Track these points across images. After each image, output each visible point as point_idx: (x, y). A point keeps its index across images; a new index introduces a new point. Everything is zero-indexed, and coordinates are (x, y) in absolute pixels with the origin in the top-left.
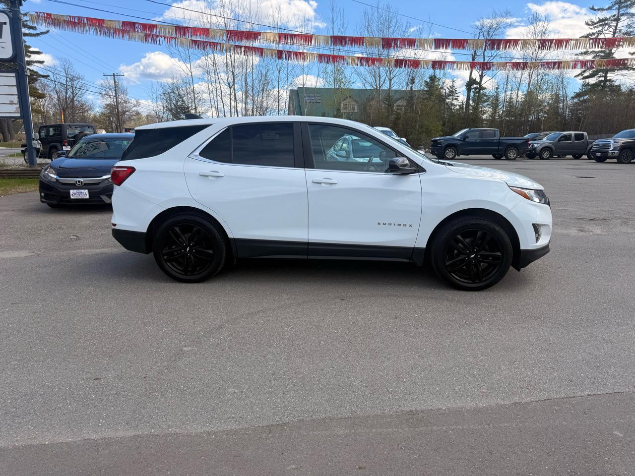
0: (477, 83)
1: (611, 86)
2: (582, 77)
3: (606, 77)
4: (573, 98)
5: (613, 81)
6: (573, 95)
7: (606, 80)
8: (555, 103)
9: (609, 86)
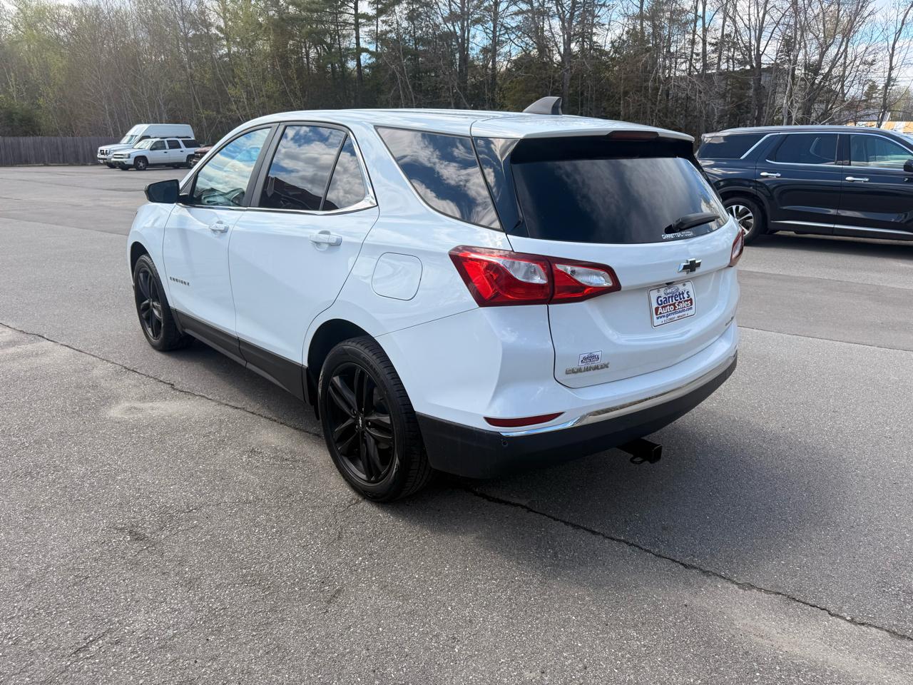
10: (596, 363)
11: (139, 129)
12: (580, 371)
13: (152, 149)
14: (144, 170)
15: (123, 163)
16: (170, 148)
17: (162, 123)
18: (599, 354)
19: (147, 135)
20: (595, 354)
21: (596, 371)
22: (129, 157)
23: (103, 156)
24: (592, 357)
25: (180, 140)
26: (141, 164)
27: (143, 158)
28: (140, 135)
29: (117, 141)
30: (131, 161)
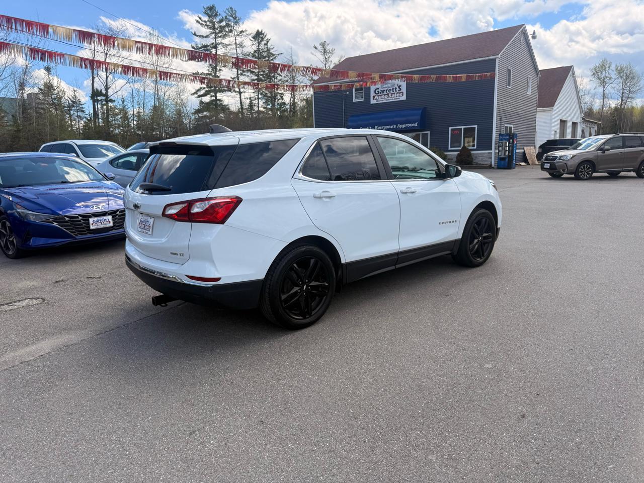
0: (103, 95)
1: (221, 104)
2: (197, 96)
3: (216, 96)
4: (194, 114)
5: (222, 101)
6: (193, 111)
7: (216, 100)
8: (178, 118)
9: (220, 105)
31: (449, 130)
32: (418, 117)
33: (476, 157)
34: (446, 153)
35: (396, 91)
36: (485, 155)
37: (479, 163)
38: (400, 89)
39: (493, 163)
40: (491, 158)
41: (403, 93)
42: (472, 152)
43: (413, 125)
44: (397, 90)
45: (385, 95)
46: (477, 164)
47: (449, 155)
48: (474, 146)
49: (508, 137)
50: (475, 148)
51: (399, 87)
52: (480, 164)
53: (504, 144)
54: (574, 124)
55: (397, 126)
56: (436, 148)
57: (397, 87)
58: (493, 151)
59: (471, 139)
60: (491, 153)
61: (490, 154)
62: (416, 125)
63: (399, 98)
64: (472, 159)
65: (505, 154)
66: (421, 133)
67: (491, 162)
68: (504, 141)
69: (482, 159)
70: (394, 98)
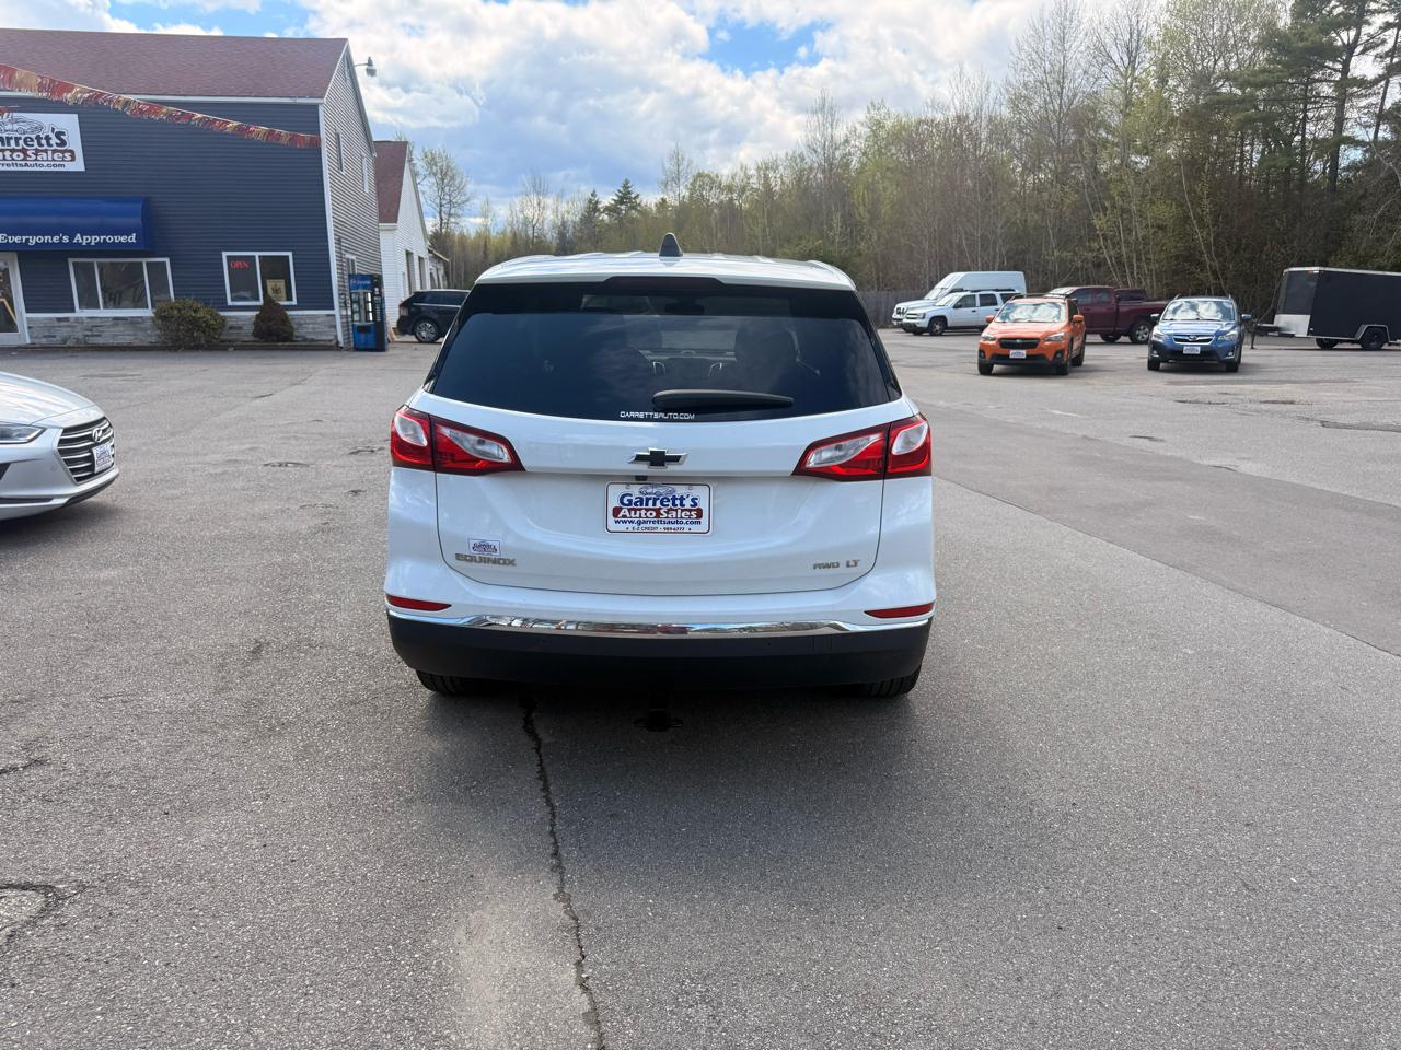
10: (494, 556)
11: (952, 279)
12: (472, 559)
13: (956, 307)
14: (941, 335)
15: (914, 325)
16: (982, 305)
17: (993, 270)
18: (496, 544)
19: (961, 287)
20: (490, 543)
21: (497, 566)
22: (923, 318)
23: (898, 317)
24: (484, 546)
25: (998, 294)
26: (938, 327)
27: (941, 319)
28: (950, 288)
29: (921, 297)
30: (924, 323)
31: (222, 260)
32: (137, 221)
33: (301, 324)
34: (222, 314)
35: (49, 144)
36: (319, 320)
37: (309, 337)
38: (63, 143)
39: (340, 338)
40: (335, 327)
41: (72, 152)
42: (289, 313)
43: (123, 239)
44: (52, 142)
45: (13, 151)
46: (305, 340)
47: (230, 317)
48: (289, 298)
49: (368, 283)
50: (294, 302)
51: (59, 135)
52: (313, 340)
53: (362, 297)
54: (420, 259)
55: (72, 238)
56: (195, 299)
57: (52, 135)
58: (337, 311)
59: (281, 284)
60: (334, 315)
61: (330, 318)
62: (132, 238)
63: (62, 165)
64: (291, 327)
65: (367, 319)
66: (144, 261)
67: (336, 336)
68: (361, 291)
69: (313, 329)
70: (44, 163)
